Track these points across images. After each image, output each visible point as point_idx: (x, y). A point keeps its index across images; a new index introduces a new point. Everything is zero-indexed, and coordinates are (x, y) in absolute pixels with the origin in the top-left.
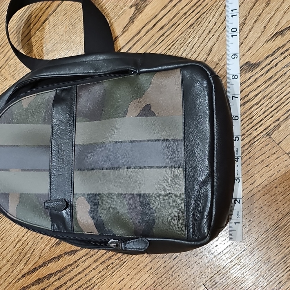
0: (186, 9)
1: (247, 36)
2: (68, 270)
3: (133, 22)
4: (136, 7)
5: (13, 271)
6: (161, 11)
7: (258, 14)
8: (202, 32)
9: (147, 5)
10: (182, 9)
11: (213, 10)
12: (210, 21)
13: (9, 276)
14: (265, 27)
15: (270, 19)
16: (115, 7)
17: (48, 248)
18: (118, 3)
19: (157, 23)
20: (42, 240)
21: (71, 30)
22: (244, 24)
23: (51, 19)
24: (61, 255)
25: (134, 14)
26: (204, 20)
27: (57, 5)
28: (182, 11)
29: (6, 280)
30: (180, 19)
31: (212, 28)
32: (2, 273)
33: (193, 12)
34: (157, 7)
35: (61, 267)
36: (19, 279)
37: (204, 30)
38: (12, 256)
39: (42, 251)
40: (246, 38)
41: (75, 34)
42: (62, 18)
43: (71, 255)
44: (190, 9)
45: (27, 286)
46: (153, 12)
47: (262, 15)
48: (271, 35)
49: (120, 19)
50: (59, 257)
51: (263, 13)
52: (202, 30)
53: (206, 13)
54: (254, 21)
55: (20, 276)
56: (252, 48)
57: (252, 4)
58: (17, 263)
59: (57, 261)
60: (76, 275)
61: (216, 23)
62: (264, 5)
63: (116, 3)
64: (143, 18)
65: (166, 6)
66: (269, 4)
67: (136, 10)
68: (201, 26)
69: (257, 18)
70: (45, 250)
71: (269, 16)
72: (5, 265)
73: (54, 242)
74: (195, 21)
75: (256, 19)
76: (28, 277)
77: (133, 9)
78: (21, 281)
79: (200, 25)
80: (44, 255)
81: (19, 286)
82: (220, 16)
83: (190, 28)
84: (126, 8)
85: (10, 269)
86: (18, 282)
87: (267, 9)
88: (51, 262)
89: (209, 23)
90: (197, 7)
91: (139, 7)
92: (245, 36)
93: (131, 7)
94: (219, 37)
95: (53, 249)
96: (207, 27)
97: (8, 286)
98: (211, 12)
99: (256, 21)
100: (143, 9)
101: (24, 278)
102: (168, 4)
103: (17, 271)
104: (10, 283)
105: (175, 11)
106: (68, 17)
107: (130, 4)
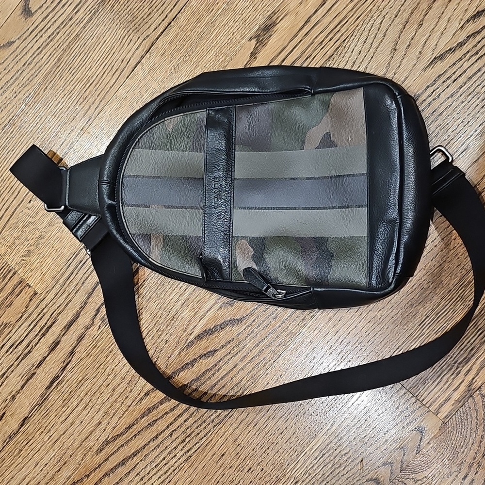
0: (321, 37)
1: (400, 65)
2: (207, 376)
3: (255, 58)
4: (257, 40)
5: (132, 390)
6: (290, 42)
7: (411, 38)
8: (345, 64)
9: (270, 36)
10: (316, 37)
11: (356, 36)
12: (353, 49)
13: (127, 397)
14: (420, 53)
15: (425, 42)
16: (229, 41)
17: (176, 353)
18: (233, 35)
19: (287, 57)
20: (167, 345)
21: (174, 74)
22: (395, 50)
23: (144, 62)
24: (195, 359)
25: (256, 48)
26: (346, 49)
27: (151, 44)
28: (316, 40)
29: (123, 403)
30: (315, 50)
31: (357, 58)
32: (117, 394)
33: (330, 40)
34: (285, 37)
35: (197, 375)
36: (142, 399)
37: (348, 61)
38: (128, 371)
39: (169, 358)
40: (399, 67)
41: (180, 78)
42: (159, 60)
43: (209, 356)
44: (327, 37)
45: (153, 406)
46: (280, 44)
47: (416, 38)
48: (429, 61)
49: (237, 56)
50: (193, 363)
51: (416, 35)
52: (344, 61)
53: (346, 41)
54: (406, 46)
55: (142, 394)
56: (409, 78)
57: (401, 26)
58: (136, 379)
59: (191, 367)
60: (219, 381)
61: (361, 51)
62: (416, 26)
63: (230, 36)
64: (268, 51)
65: (296, 36)
66: (422, 24)
67: (257, 43)
68: (343, 57)
69: (410, 42)
70: (172, 356)
71: (424, 39)
72: (120, 384)
73: (184, 345)
74: (335, 51)
75: (408, 43)
76: (153, 395)
77: (254, 42)
78: (144, 402)
79: (342, 55)
80: (172, 362)
81: (142, 408)
82: (365, 42)
83: (329, 61)
84: (244, 41)
85: (127, 388)
86: (141, 402)
87: (420, 30)
88: (182, 371)
89: (352, 52)
90: (335, 35)
91: (261, 39)
92: (398, 65)
93: (250, 39)
94: (367, 68)
95: (183, 354)
96: (350, 57)
97: (126, 411)
98: (353, 39)
99: (409, 46)
100: (266, 41)
101: (149, 396)
102: (298, 32)
103: (138, 389)
104: (129, 407)
105: (308, 40)
106: (168, 57)
107: (249, 36)
